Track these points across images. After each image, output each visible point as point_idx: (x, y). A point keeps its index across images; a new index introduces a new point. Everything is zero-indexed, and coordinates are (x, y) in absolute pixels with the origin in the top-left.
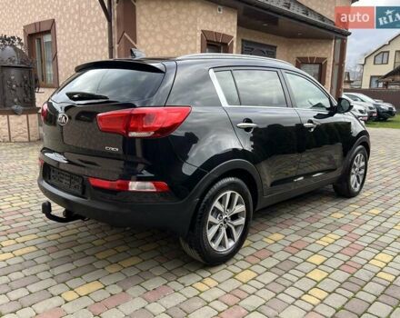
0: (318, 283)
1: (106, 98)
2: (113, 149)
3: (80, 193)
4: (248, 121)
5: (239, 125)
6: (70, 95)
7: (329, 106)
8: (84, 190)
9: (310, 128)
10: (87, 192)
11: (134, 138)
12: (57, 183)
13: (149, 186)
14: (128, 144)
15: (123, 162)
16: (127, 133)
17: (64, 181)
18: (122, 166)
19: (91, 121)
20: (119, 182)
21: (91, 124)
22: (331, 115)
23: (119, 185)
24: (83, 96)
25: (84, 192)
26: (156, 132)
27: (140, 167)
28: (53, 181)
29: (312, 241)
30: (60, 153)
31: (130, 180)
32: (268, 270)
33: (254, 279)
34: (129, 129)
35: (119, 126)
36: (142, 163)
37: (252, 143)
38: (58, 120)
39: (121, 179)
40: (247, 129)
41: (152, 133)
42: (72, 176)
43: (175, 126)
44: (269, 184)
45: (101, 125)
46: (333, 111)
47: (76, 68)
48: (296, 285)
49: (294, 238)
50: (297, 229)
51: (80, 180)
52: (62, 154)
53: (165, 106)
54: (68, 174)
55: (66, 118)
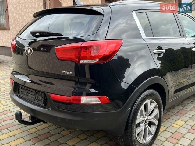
1: (61, 35)
2: (68, 73)
3: (43, 105)
4: (160, 48)
5: (154, 51)
6: (33, 34)
8: (46, 101)
10: (48, 103)
11: (84, 65)
12: (25, 97)
13: (95, 100)
14: (79, 69)
16: (79, 61)
19: (49, 51)
20: (73, 97)
21: (48, 54)
24: (43, 34)
25: (46, 104)
26: (100, 59)
28: (22, 95)
30: (26, 75)
31: (82, 95)
34: (80, 58)
35: (72, 55)
36: (89, 83)
38: (25, 52)
41: (98, 60)
42: (36, 92)
45: (59, 55)
51: (43, 95)
52: (27, 76)
53: (105, 40)
54: (33, 91)
55: (31, 50)
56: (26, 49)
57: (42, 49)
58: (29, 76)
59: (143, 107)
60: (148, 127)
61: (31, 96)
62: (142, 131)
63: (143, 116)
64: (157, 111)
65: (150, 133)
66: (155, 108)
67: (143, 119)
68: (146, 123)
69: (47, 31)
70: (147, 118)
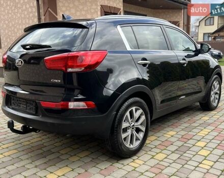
0: (206, 157)
1: (50, 47)
2: (56, 81)
3: (34, 113)
4: (144, 59)
5: (139, 62)
6: (24, 47)
7: (194, 49)
8: (37, 110)
9: (184, 64)
10: (39, 111)
11: (71, 73)
12: (17, 108)
14: (67, 77)
15: (64, 89)
16: (66, 70)
17: (21, 105)
18: (63, 92)
19: (38, 64)
20: (62, 103)
21: (38, 66)
22: (196, 55)
23: (62, 105)
24: (33, 47)
25: (36, 112)
26: (86, 68)
27: (77, 91)
28: (14, 106)
29: (195, 134)
31: (70, 101)
32: (173, 152)
33: (166, 158)
34: (67, 67)
35: (60, 65)
36: (77, 89)
37: (149, 75)
39: (63, 101)
40: (144, 65)
41: (83, 68)
42: (27, 101)
43: (97, 64)
44: (160, 102)
45: (48, 65)
46: (197, 52)
47: (25, 29)
48: (193, 159)
49: (183, 133)
50: (183, 128)
51: (34, 104)
52: (19, 86)
53: (90, 50)
54: (24, 101)
55: (22, 62)
56: (17, 61)
57: (32, 61)
58: (21, 86)
59: (128, 114)
60: (135, 133)
61: (23, 106)
62: (128, 136)
63: (128, 121)
64: (143, 118)
65: (137, 139)
66: (141, 115)
67: (129, 125)
68: (133, 129)
69: (37, 43)
70: (133, 124)
